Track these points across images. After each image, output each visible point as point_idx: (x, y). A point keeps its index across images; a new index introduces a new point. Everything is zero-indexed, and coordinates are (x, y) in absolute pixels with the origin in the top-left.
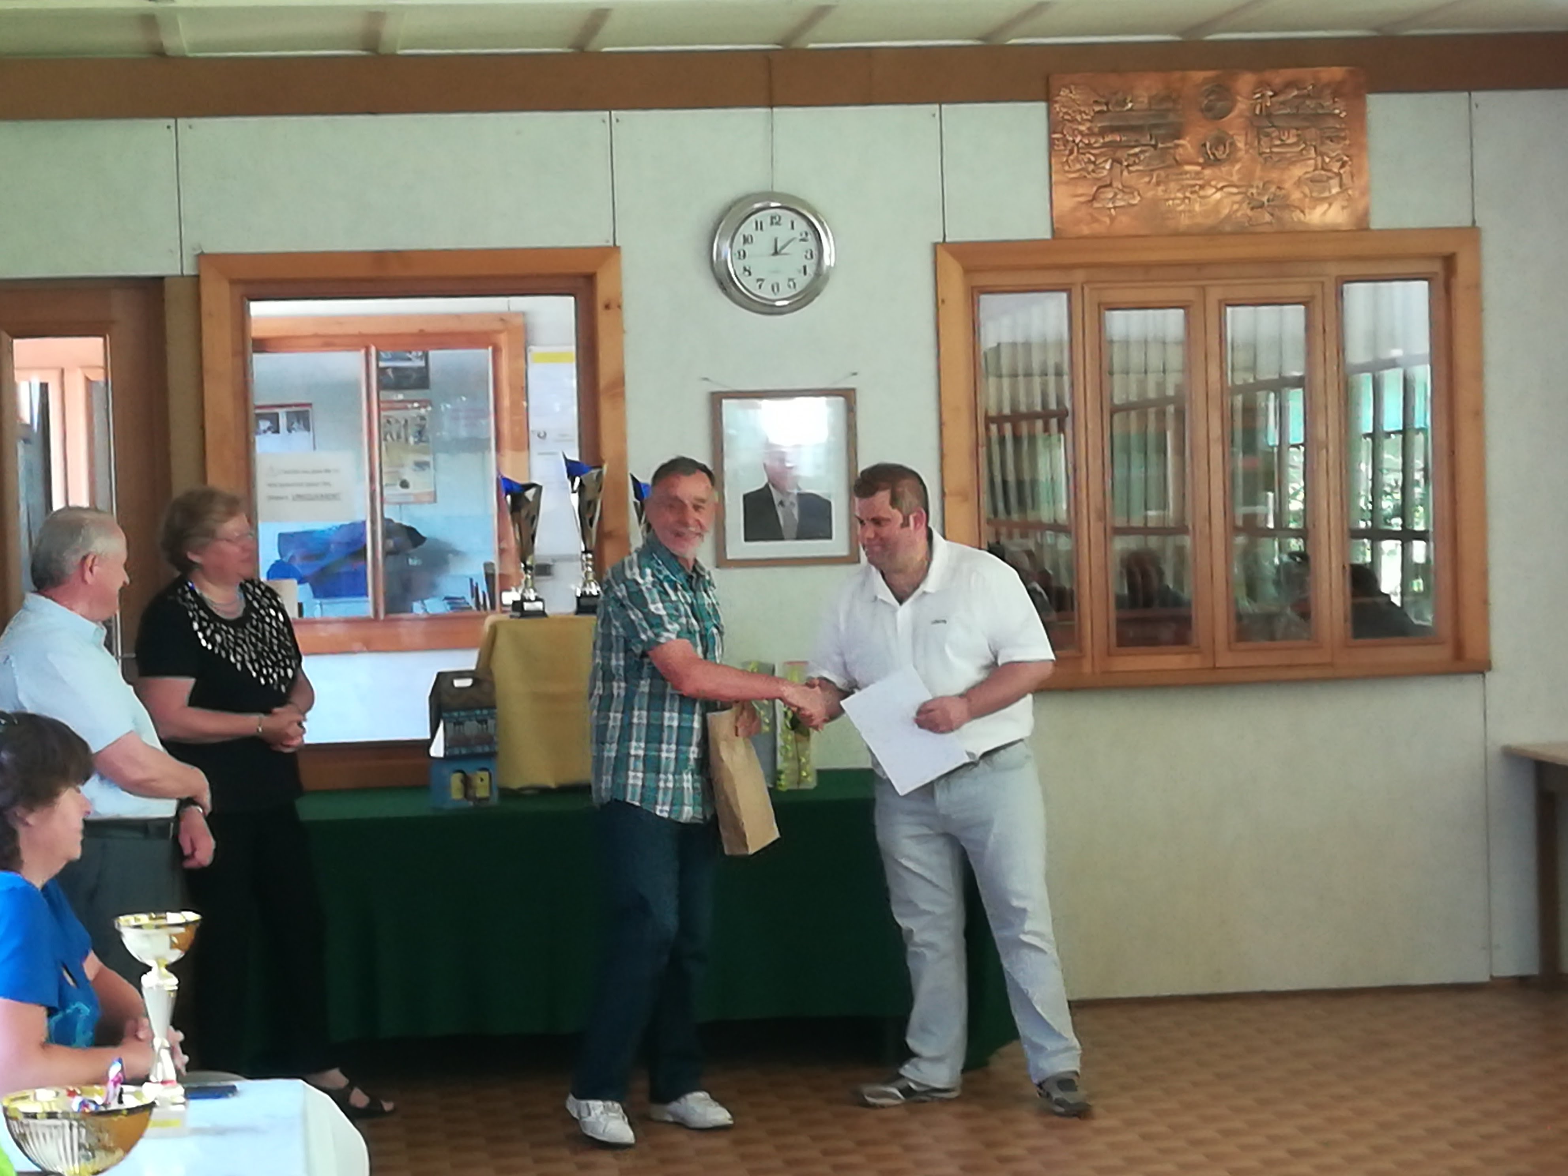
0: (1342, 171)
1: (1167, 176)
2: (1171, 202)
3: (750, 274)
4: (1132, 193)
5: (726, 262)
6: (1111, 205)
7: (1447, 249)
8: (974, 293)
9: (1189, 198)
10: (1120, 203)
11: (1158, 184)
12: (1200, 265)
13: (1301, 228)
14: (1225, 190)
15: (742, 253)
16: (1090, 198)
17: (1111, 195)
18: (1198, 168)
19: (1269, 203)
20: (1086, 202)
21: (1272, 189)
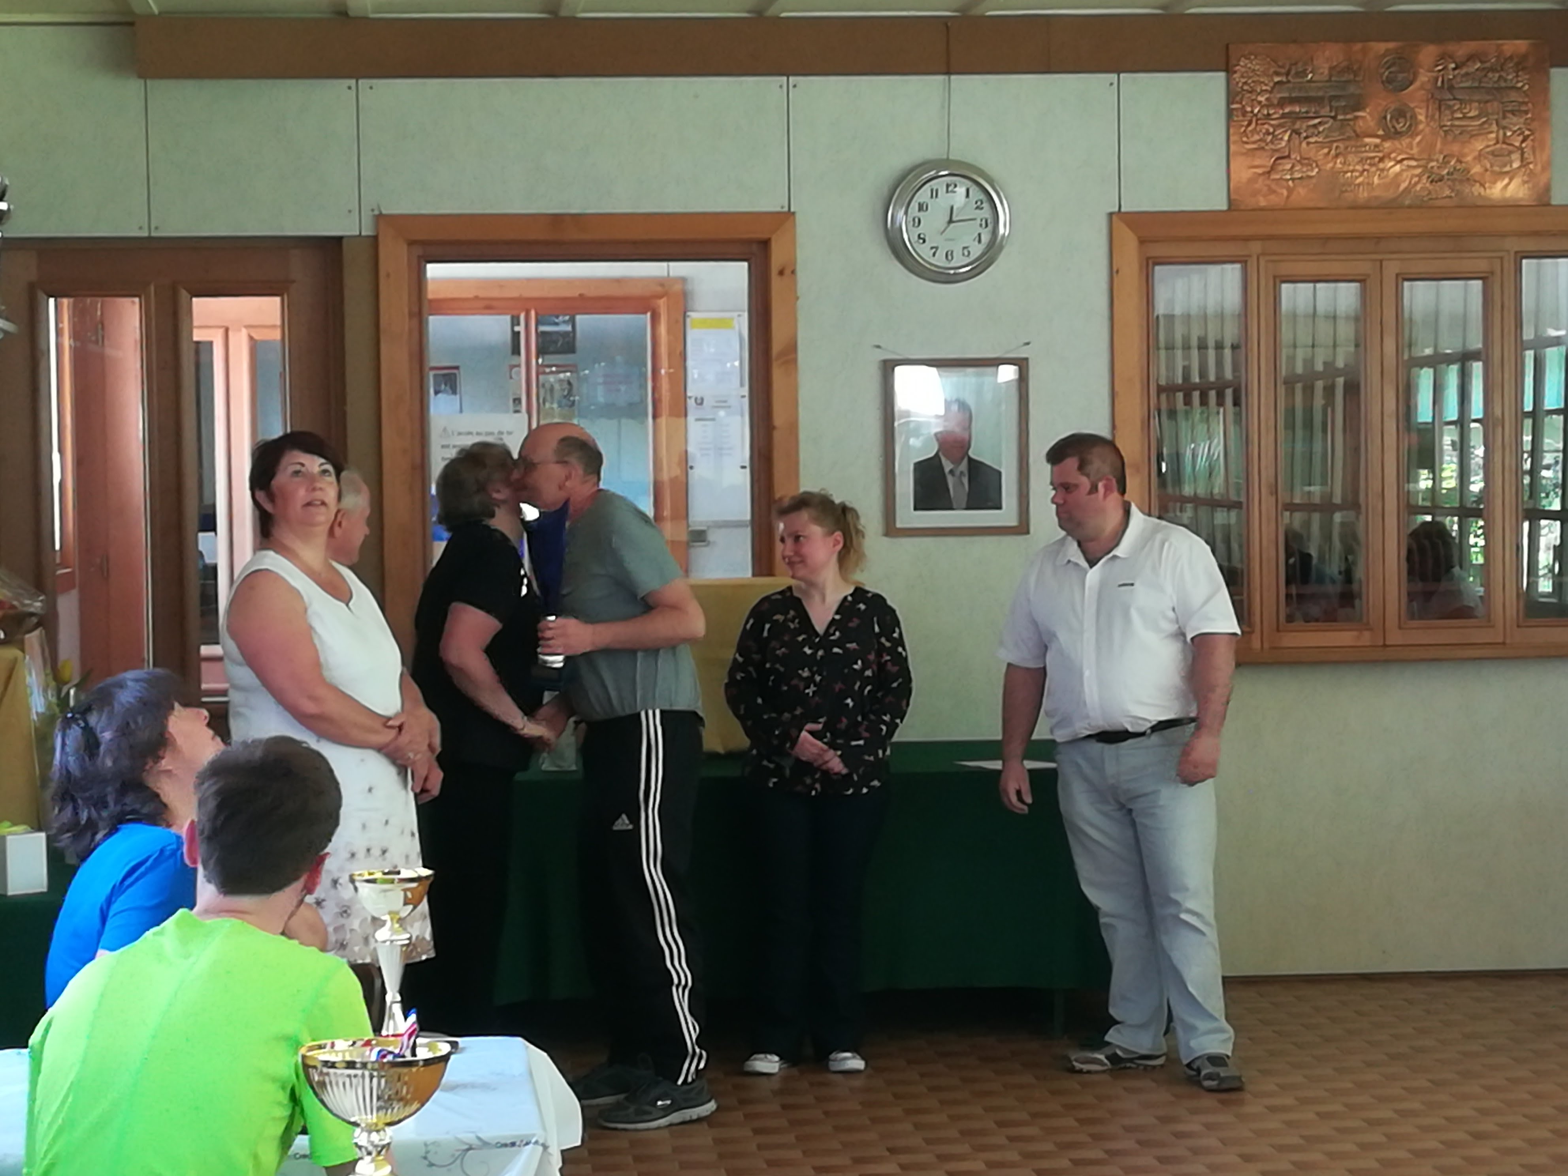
0: (1524, 145)
1: (1346, 148)
2: (1349, 174)
3: (924, 241)
4: (1311, 165)
5: (901, 229)
6: (1288, 177)
8: (1149, 264)
9: (1367, 170)
10: (1297, 175)
11: (1337, 156)
12: (1379, 238)
13: (1479, 203)
14: (1405, 162)
15: (917, 220)
16: (1268, 169)
17: (1288, 167)
18: (1378, 141)
19: (1449, 177)
20: (1263, 174)
21: (1452, 163)
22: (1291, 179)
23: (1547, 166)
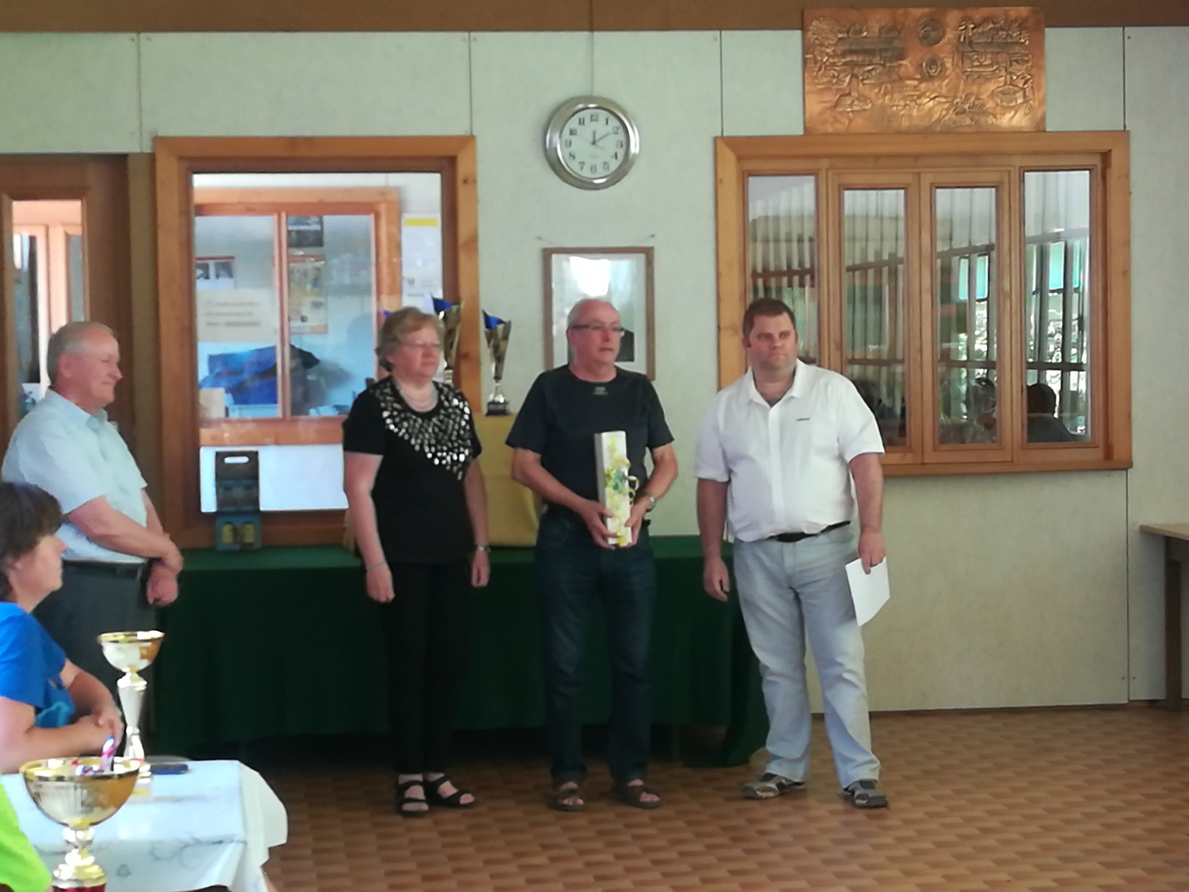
0: (1026, 86)
1: (892, 88)
2: (895, 108)
3: (574, 157)
4: (866, 101)
5: (556, 149)
6: (849, 110)
7: (1105, 148)
8: (744, 176)
10: (855, 108)
11: (885, 94)
12: (917, 157)
13: (993, 130)
14: (937, 99)
16: (834, 104)
18: (916, 83)
19: (970, 110)
20: (830, 107)
21: (972, 100)
22: (852, 111)
23: (1042, 103)
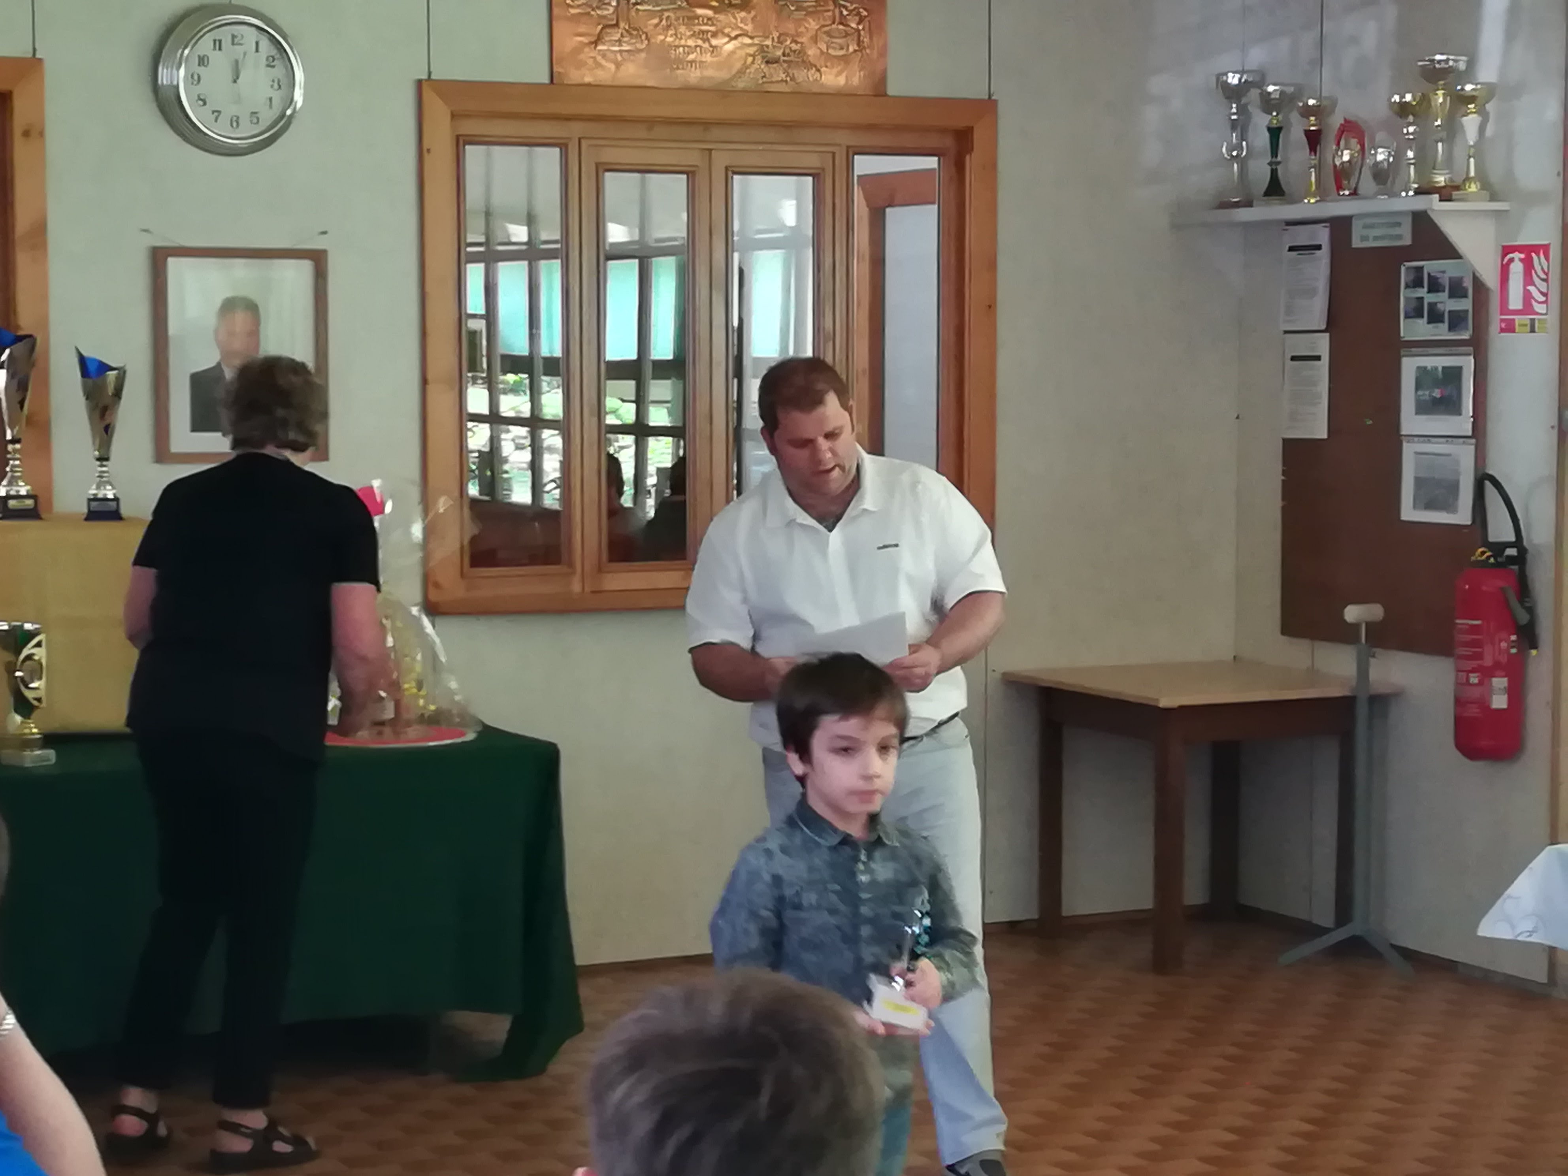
0: (861, 27)
1: (677, 19)
2: (681, 49)
3: (205, 104)
4: (641, 36)
5: (177, 87)
6: (616, 49)
7: (961, 124)
8: (461, 142)
9: (701, 47)
10: (626, 47)
11: (668, 27)
12: (706, 124)
13: (815, 90)
14: (740, 39)
15: (196, 77)
16: (593, 39)
17: (617, 37)
18: (709, 13)
19: (785, 58)
20: (591, 43)
21: (788, 43)
22: (621, 51)
23: (883, 53)
